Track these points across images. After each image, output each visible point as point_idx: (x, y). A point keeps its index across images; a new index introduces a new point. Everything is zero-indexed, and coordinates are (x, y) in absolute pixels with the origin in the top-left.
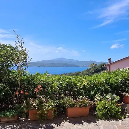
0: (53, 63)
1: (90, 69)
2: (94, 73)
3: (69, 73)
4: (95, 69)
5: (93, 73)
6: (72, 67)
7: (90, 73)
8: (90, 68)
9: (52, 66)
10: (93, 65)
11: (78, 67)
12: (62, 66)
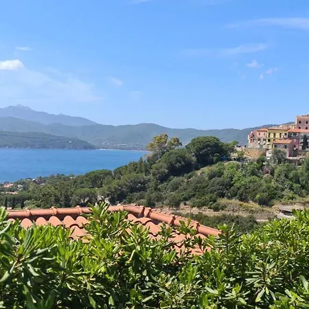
1: (152, 161)
2: (168, 175)
3: (52, 177)
4: (173, 158)
5: (164, 178)
6: (63, 147)
7: (151, 176)
8: (150, 153)
10: (164, 144)
11: (92, 147)
12: (16, 146)
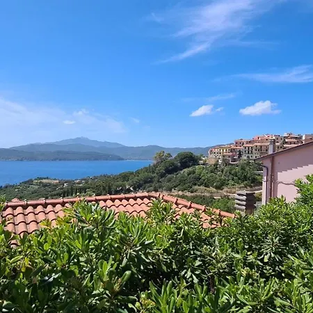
0: (59, 152)
1: (155, 166)
2: (165, 174)
3: (101, 176)
4: (167, 165)
5: (162, 176)
6: (107, 160)
7: (155, 175)
8: (155, 162)
9: (55, 160)
